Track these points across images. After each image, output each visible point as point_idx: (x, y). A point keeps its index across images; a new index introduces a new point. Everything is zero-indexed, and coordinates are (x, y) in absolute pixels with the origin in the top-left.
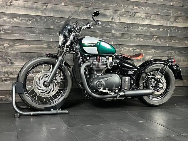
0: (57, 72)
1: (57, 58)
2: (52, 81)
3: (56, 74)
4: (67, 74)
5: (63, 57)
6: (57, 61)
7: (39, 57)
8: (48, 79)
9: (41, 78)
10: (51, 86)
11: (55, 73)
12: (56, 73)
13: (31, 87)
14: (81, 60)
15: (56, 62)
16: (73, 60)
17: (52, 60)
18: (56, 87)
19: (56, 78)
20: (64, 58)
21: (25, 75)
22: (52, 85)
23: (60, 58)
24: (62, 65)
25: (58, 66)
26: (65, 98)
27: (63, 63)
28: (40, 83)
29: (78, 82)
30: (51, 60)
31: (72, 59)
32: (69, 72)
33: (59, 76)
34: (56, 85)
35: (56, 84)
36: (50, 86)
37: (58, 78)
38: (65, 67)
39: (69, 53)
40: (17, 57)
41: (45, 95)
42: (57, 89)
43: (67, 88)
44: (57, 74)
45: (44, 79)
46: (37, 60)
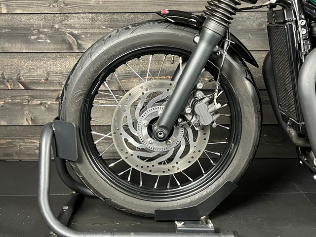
0: (200, 86)
1: (199, 26)
2: (180, 120)
3: (194, 93)
4: (241, 90)
5: (226, 21)
6: (201, 40)
7: (133, 25)
8: (165, 113)
9: (140, 106)
10: (179, 137)
11: (192, 91)
12: (195, 89)
13: (107, 136)
14: (303, 32)
15: (197, 45)
16: (266, 31)
17: (181, 34)
18: (195, 140)
19: (193, 107)
20: (227, 28)
21: (81, 98)
22: (181, 132)
23: (212, 27)
24: (221, 56)
25: (201, 58)
26: (229, 183)
27: (222, 47)
28: (135, 124)
29: (286, 119)
30: (176, 36)
31: (263, 30)
32: (247, 83)
33: (207, 99)
34: (195, 134)
35: (197, 129)
36: (173, 137)
37: (200, 107)
38: (230, 65)
39: (251, 5)
40: (93, 28)
41: (156, 169)
42: (198, 147)
43: (237, 142)
44: (199, 95)
45: (149, 111)
46: (123, 38)
